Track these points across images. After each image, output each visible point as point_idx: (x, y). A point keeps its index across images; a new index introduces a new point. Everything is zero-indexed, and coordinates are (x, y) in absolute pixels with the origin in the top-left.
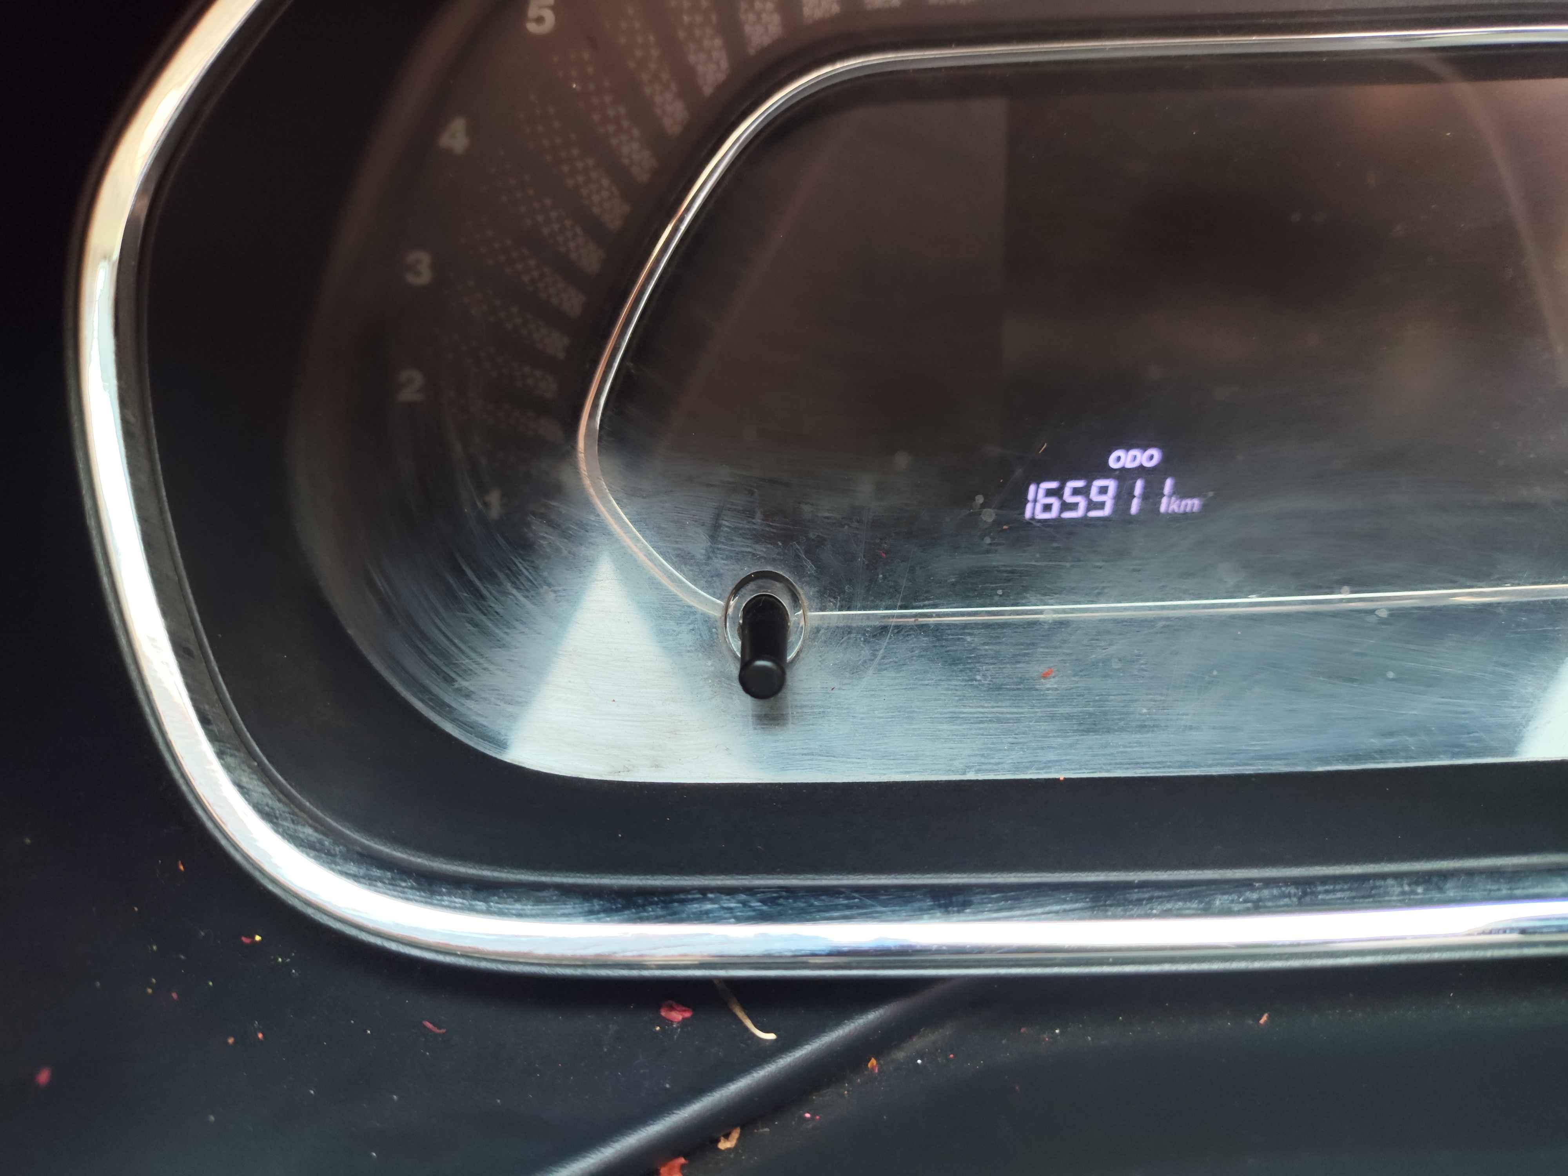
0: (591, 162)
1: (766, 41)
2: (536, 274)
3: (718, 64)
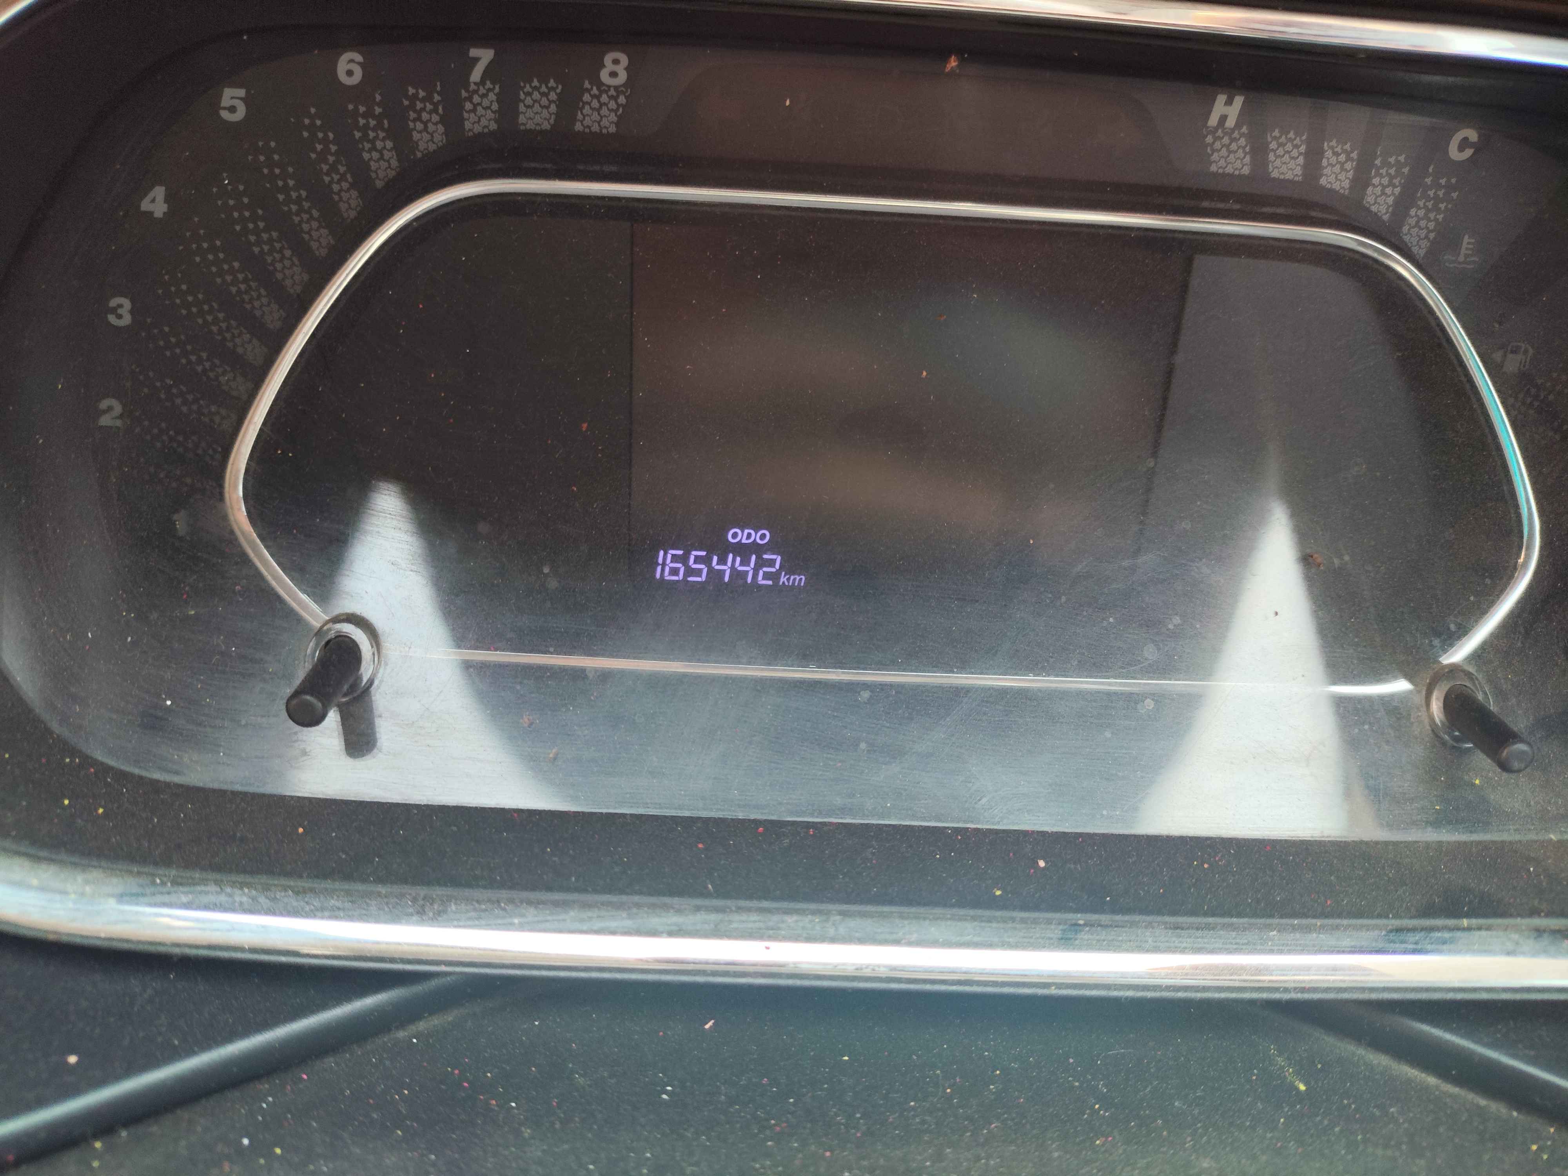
0: (275, 234)
1: (432, 147)
2: (224, 325)
3: (388, 161)
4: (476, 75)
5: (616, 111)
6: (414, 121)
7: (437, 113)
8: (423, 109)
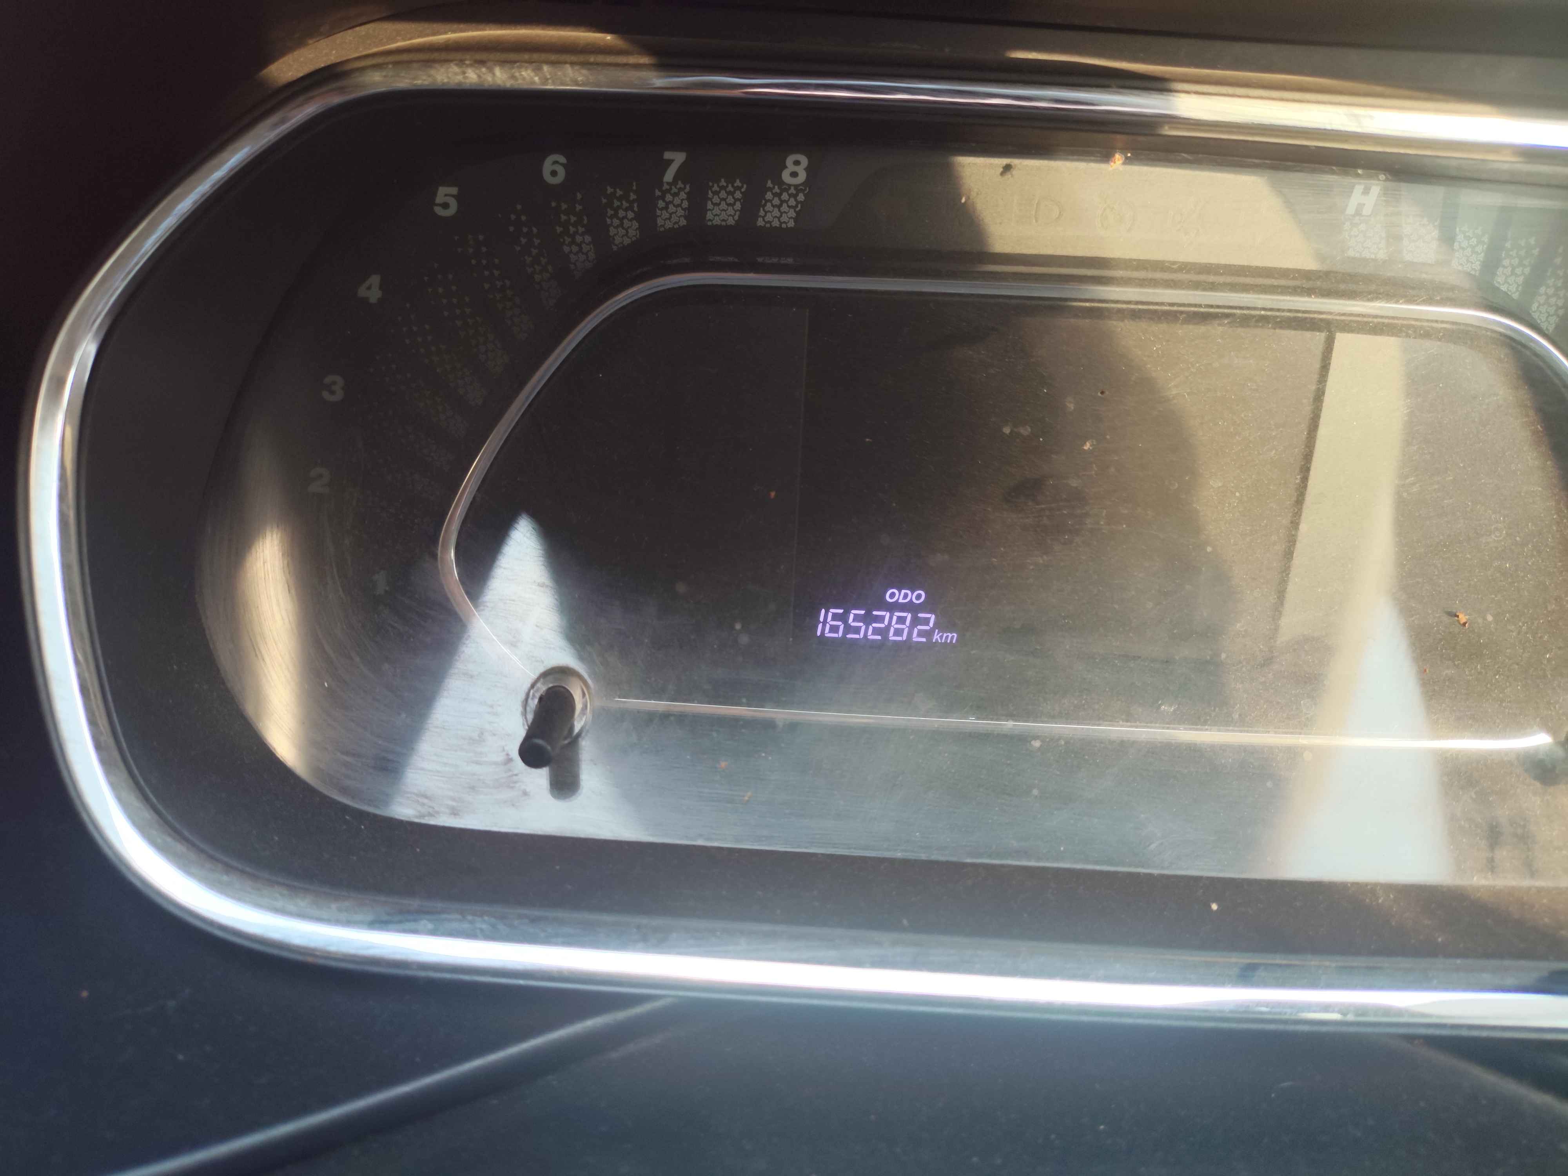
0: (479, 320)
2: (429, 402)
4: (669, 176)
5: (794, 207)
6: (611, 217)
7: (633, 211)
8: (619, 207)
